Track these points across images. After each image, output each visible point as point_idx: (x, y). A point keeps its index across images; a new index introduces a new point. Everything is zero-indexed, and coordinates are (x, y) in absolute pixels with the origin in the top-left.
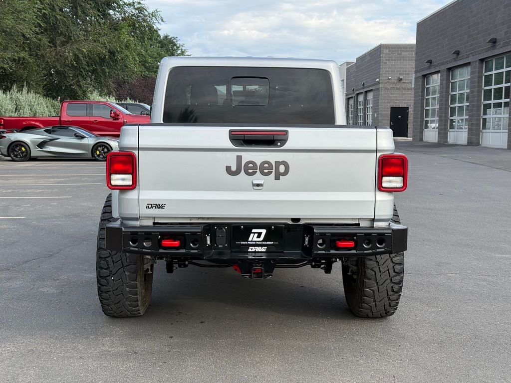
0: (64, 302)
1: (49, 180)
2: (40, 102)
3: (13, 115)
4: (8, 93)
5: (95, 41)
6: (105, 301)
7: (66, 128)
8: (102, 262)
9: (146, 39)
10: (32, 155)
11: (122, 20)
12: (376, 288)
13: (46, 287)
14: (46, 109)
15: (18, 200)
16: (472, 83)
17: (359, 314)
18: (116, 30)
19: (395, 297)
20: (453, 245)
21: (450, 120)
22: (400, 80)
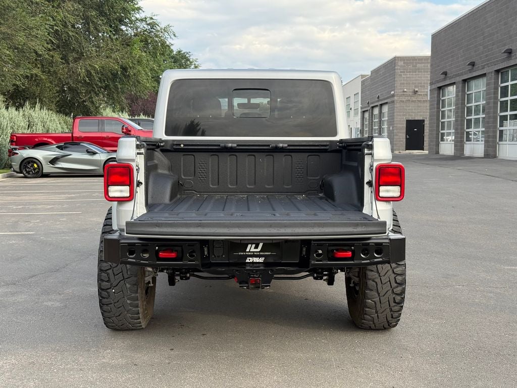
0: (68, 316)
1: (61, 196)
2: (52, 119)
3: (25, 132)
4: (21, 110)
5: (107, 57)
6: (106, 314)
7: (78, 144)
8: (103, 274)
9: (158, 54)
10: (44, 172)
11: (134, 35)
12: (378, 299)
13: (50, 301)
14: (59, 125)
15: (28, 216)
16: (487, 94)
17: (362, 326)
18: (128, 45)
19: (397, 308)
20: (462, 257)
21: (467, 132)
22: (415, 92)
